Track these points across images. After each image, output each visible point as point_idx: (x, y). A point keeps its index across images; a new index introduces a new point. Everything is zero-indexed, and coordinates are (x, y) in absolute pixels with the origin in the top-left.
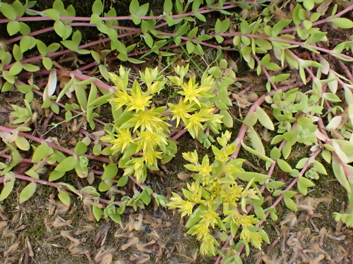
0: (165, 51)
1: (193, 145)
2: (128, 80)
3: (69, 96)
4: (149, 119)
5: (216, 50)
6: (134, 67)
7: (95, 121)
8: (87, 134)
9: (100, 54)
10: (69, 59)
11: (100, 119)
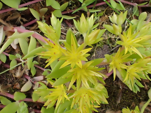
0: (91, 8)
1: (117, 85)
2: (60, 32)
3: (15, 47)
4: (86, 74)
5: (133, 7)
6: (67, 23)
7: (36, 68)
8: (29, 78)
9: (39, 12)
10: (15, 17)
11: (40, 65)
